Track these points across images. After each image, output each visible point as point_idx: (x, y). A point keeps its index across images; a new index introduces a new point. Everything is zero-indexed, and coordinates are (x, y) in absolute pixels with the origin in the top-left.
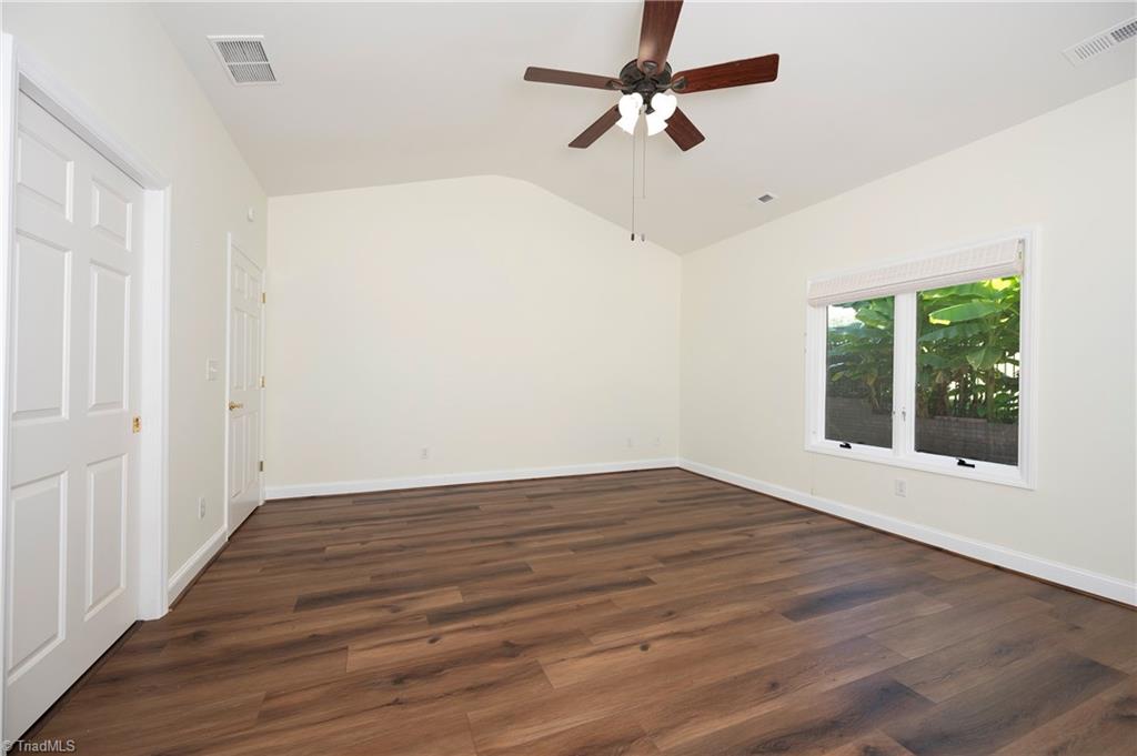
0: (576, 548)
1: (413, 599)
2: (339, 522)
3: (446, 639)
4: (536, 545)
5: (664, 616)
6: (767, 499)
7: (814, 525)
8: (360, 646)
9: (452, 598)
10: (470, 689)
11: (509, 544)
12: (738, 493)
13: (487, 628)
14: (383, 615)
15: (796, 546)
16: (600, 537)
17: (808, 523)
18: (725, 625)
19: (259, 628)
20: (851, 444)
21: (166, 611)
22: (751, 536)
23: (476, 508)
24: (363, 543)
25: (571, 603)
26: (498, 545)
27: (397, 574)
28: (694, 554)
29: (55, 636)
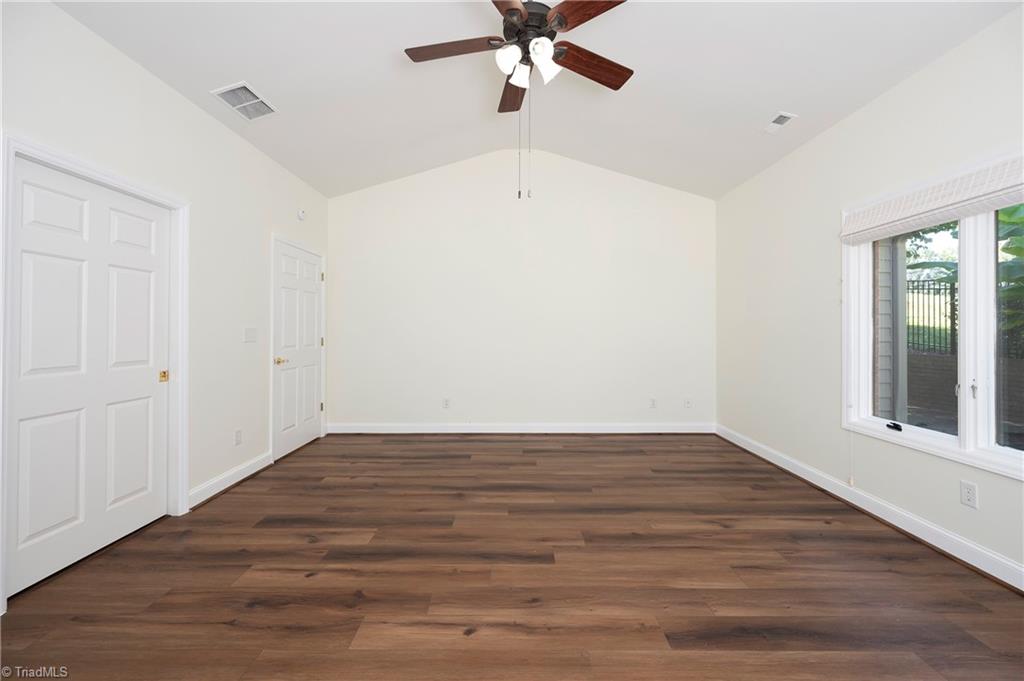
0: (513, 510)
1: (334, 533)
2: (352, 457)
3: (321, 576)
4: (484, 500)
5: (529, 602)
6: (800, 483)
7: (837, 526)
8: (261, 566)
9: (363, 539)
10: (288, 628)
11: (460, 495)
12: (767, 472)
13: (358, 573)
14: (304, 543)
15: (776, 550)
16: (552, 501)
17: (828, 522)
18: (582, 630)
19: (220, 535)
20: (903, 426)
21: (188, 511)
22: (726, 526)
23: (469, 457)
24: (352, 477)
25: (447, 566)
26: (449, 495)
27: (350, 509)
28: (635, 537)
29: (75, 518)
